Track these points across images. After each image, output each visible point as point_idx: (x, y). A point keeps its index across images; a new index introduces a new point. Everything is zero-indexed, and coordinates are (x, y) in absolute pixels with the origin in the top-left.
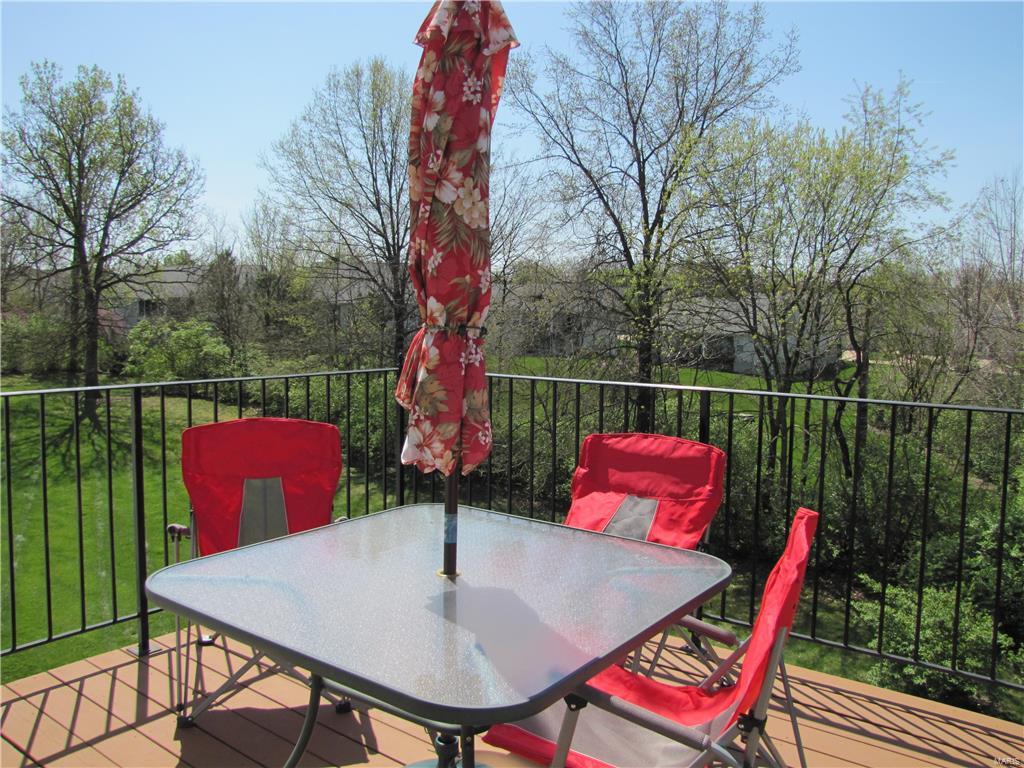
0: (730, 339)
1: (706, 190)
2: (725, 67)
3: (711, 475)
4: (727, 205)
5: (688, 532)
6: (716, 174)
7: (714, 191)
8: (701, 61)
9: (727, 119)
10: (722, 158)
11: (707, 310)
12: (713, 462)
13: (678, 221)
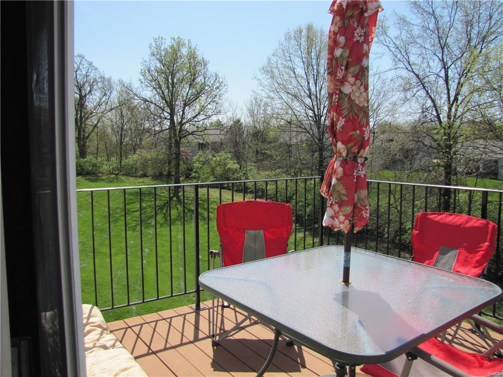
0: (496, 162)
1: (484, 82)
2: (496, 13)
3: (489, 237)
4: (496, 89)
5: (475, 267)
6: (490, 73)
7: (488, 82)
8: (481, 11)
9: (497, 42)
10: (493, 64)
11: (483, 146)
12: (490, 230)
13: (467, 99)
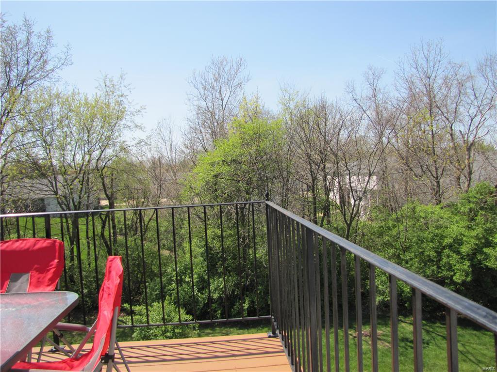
1: (26, 123)
2: (33, 59)
3: (57, 254)
4: (38, 130)
5: (48, 285)
6: (31, 114)
7: (30, 122)
9: (35, 86)
10: (34, 106)
12: (57, 248)
